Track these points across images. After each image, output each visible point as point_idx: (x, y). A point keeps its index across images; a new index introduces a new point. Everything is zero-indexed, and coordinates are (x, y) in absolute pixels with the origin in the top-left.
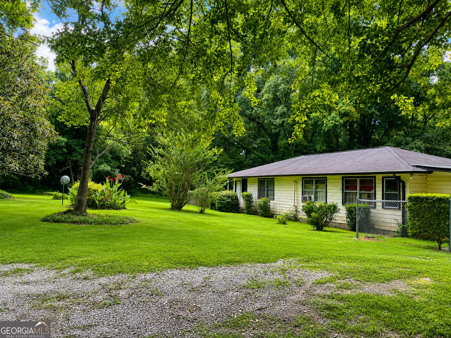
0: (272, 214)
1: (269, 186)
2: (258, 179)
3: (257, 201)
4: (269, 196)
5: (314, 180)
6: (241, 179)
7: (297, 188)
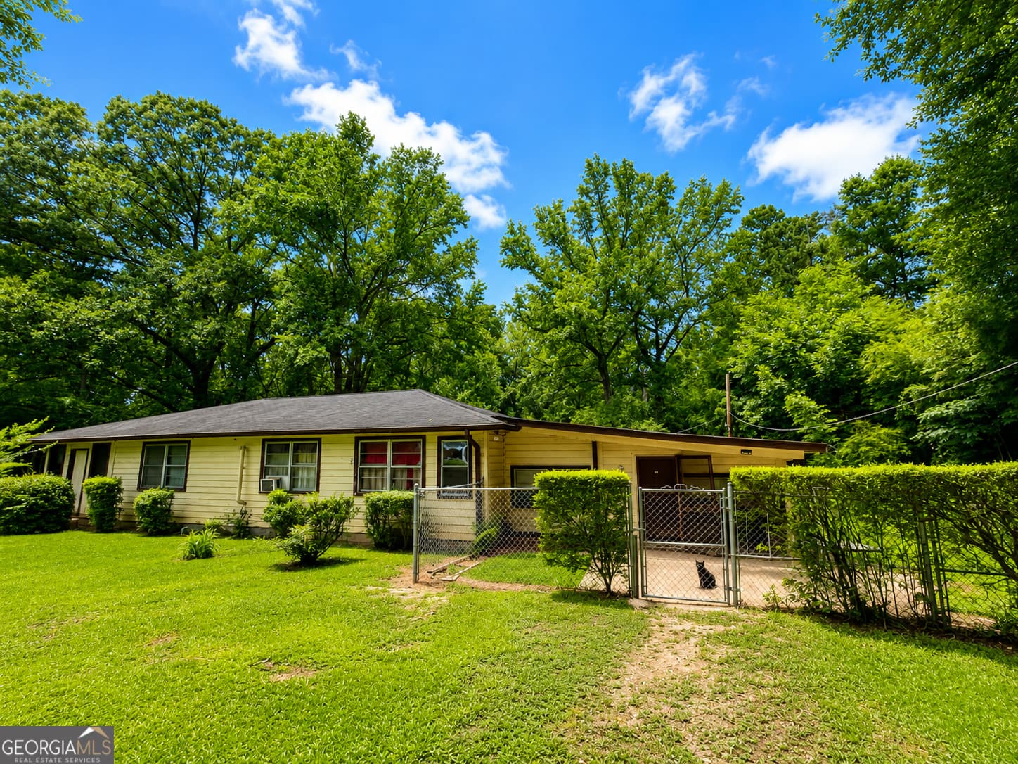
0: (175, 523)
1: (173, 460)
2: (145, 443)
3: (135, 497)
4: (172, 481)
5: (291, 444)
6: (90, 445)
7: (248, 463)
